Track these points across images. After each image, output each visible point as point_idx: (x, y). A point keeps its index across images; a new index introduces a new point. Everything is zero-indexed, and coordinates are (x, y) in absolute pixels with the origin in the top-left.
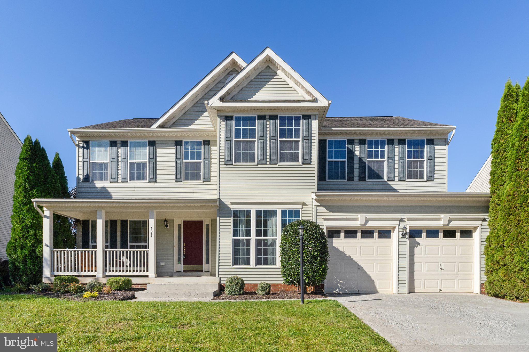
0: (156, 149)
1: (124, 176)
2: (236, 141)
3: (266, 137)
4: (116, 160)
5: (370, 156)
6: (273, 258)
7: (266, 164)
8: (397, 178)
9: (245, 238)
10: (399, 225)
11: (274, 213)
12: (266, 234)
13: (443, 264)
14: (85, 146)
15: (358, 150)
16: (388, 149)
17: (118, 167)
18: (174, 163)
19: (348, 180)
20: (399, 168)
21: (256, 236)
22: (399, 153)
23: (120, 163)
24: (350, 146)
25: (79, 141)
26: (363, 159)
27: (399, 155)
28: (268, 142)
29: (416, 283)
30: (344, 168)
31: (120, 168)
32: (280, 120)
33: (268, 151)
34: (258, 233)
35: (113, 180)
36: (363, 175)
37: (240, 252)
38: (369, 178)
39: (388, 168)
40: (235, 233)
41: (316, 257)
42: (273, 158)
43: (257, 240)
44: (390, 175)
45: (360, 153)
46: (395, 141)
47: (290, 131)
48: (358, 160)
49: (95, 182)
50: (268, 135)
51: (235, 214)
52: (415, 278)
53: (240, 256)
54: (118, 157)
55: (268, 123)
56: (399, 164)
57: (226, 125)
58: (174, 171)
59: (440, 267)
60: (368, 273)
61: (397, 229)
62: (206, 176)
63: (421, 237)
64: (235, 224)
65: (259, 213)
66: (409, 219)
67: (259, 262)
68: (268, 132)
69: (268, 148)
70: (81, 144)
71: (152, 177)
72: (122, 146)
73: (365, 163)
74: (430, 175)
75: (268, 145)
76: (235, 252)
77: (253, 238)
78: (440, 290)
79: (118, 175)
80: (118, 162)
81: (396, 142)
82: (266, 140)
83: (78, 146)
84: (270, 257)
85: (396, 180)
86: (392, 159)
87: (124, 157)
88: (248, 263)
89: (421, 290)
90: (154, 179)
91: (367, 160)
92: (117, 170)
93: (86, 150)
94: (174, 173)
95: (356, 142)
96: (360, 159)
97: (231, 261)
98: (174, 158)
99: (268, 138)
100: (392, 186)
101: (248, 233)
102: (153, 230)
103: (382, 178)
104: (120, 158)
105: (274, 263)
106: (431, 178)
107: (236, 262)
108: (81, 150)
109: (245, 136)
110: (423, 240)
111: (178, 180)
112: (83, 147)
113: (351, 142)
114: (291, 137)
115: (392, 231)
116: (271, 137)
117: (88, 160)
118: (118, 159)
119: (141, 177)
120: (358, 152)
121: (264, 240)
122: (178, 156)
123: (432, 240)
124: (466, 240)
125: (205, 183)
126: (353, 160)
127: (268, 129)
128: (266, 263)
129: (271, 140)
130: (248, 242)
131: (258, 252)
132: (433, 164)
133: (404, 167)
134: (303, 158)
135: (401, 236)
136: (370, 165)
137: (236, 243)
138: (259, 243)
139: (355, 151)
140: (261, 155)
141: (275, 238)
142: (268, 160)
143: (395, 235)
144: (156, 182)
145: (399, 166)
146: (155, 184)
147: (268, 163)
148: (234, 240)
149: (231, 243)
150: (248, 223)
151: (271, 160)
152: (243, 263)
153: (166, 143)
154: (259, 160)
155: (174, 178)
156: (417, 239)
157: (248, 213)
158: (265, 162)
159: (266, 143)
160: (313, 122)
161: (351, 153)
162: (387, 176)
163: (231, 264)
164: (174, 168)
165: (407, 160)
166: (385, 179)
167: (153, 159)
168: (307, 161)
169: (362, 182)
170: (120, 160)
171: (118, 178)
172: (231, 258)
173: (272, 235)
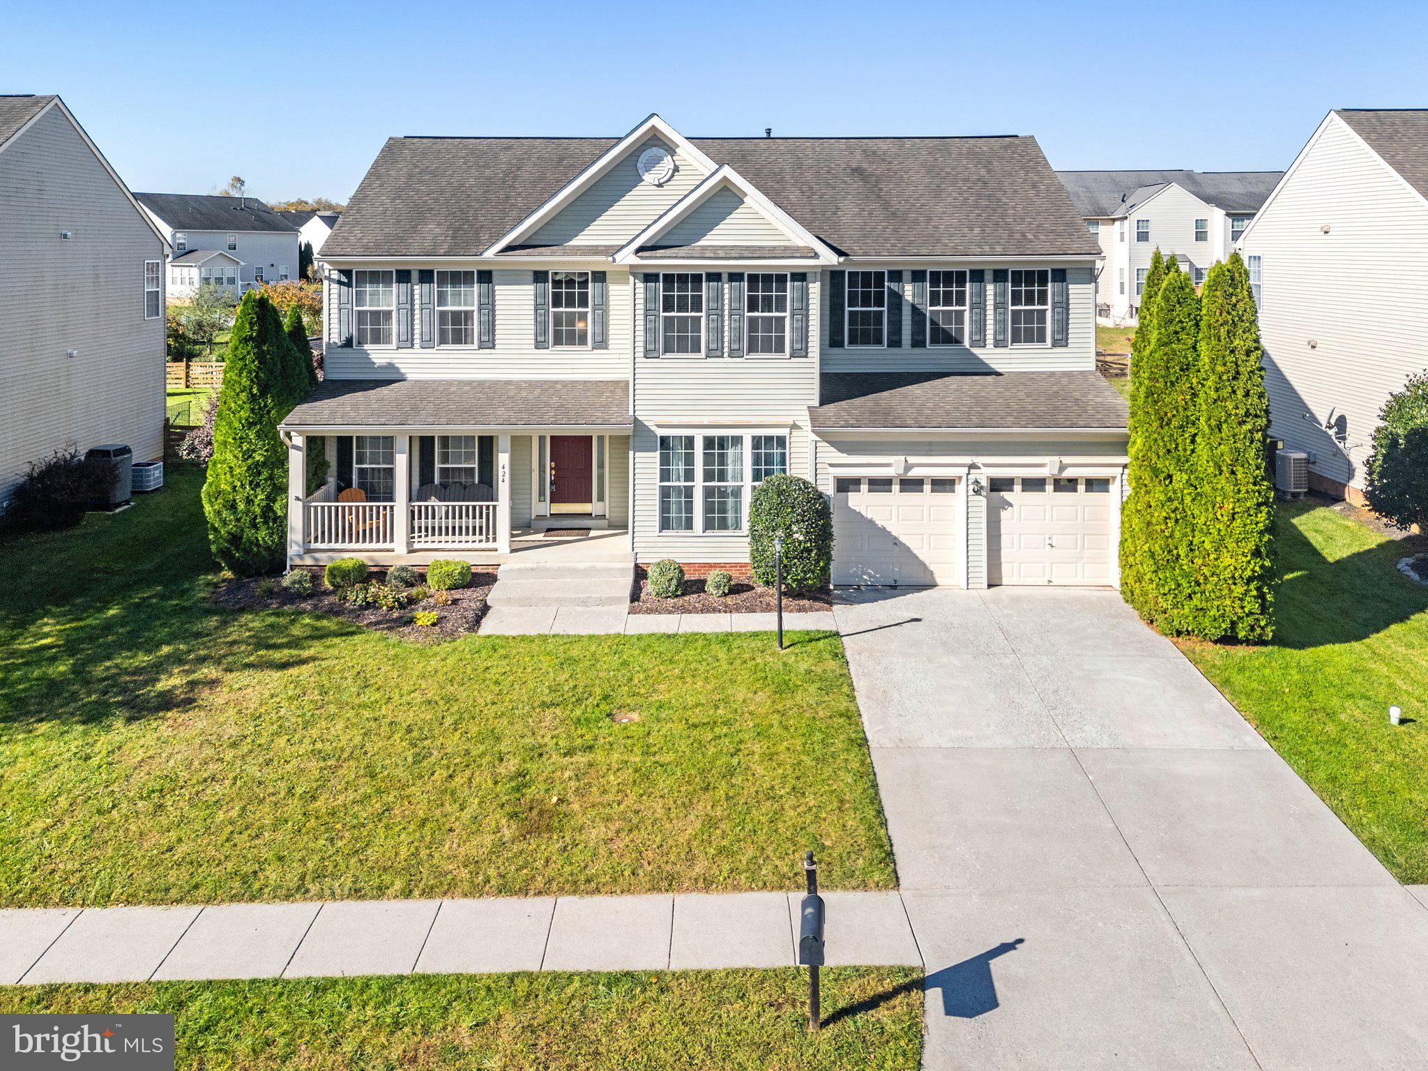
0: (493, 287)
1: (426, 338)
2: (666, 318)
3: (723, 310)
4: (408, 306)
5: (934, 300)
6: (737, 518)
7: (722, 356)
8: (992, 341)
9: (683, 484)
10: (968, 474)
11: (737, 440)
12: (722, 476)
13: (1054, 537)
14: (344, 279)
15: (908, 291)
16: (971, 288)
17: (413, 320)
18: (533, 312)
19: (888, 346)
20: (995, 324)
21: (705, 481)
22: (995, 295)
23: (417, 312)
24: (894, 286)
25: (330, 270)
26: (919, 306)
27: (995, 300)
28: (726, 318)
29: (1005, 568)
30: (881, 323)
31: (417, 322)
32: (749, 282)
33: (726, 334)
34: (708, 476)
35: (402, 344)
36: (920, 338)
37: (673, 507)
38: (933, 341)
39: (971, 324)
40: (665, 475)
41: (809, 551)
42: (735, 346)
43: (705, 488)
44: (976, 337)
45: (914, 296)
46: (986, 272)
47: (768, 300)
48: (910, 308)
49: (366, 347)
50: (726, 307)
51: (664, 441)
52: (1003, 559)
53: (673, 515)
54: (412, 300)
55: (726, 286)
56: (995, 317)
57: (646, 289)
58: (533, 327)
59: (1048, 542)
60: (915, 551)
61: (964, 479)
62: (600, 339)
63: (1012, 490)
64: (665, 460)
65: (709, 442)
66: (986, 465)
67: (708, 525)
68: (726, 302)
69: (726, 328)
70: (335, 275)
71: (485, 338)
72: (422, 281)
73: (925, 315)
74: (1059, 337)
75: (726, 323)
76: (665, 508)
77: (699, 484)
78: (1050, 581)
79: (413, 335)
80: (412, 310)
81: (989, 276)
82: (722, 316)
83: (329, 278)
84: (730, 515)
85: (988, 347)
86: (979, 306)
87: (426, 300)
88: (689, 525)
89: (1014, 581)
90: (488, 342)
91: (929, 308)
92: (412, 325)
93: (344, 289)
94: (533, 332)
95: (907, 276)
96: (914, 308)
97: (657, 524)
98: (533, 302)
99: (726, 312)
100: (981, 357)
101: (689, 475)
102: (507, 469)
103: (958, 341)
104: (417, 302)
105: (737, 526)
106: (1061, 340)
107: (665, 524)
108: (335, 286)
109: (682, 308)
110: (1015, 496)
111: (539, 345)
112: (340, 282)
113: (896, 276)
114: (770, 311)
115: (957, 482)
116: (731, 309)
117: (349, 306)
118: (412, 305)
119: (460, 337)
120: (910, 293)
121: (719, 487)
122: (540, 301)
123: (1033, 497)
124: (1096, 496)
125: (595, 351)
126: (900, 310)
127: (726, 296)
128: (723, 525)
129: (730, 316)
130: (689, 492)
131: (708, 509)
132: (1065, 316)
133: (1005, 321)
134: (792, 347)
135: (971, 492)
136: (935, 319)
137: (665, 493)
138: (708, 492)
139: (904, 291)
140: (713, 341)
141: (739, 484)
142: (726, 350)
143: (960, 488)
144: (493, 347)
145: (995, 320)
146: (492, 351)
147: (726, 355)
148: (662, 488)
149: (657, 492)
150: (689, 460)
151: (731, 350)
152: (679, 527)
153: (514, 277)
154: (709, 349)
155: (533, 342)
156: (1006, 495)
157: (690, 441)
158: (720, 354)
159: (723, 321)
160: (811, 285)
161: (897, 298)
162: (971, 338)
163: (657, 529)
164: (533, 322)
165: (1011, 308)
166: (967, 343)
167: (488, 306)
168: (801, 351)
169: (918, 350)
170: (417, 307)
171: (413, 340)
172: (657, 518)
173: (734, 478)
